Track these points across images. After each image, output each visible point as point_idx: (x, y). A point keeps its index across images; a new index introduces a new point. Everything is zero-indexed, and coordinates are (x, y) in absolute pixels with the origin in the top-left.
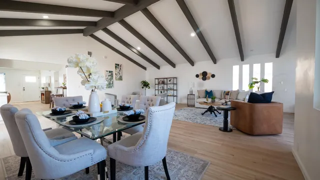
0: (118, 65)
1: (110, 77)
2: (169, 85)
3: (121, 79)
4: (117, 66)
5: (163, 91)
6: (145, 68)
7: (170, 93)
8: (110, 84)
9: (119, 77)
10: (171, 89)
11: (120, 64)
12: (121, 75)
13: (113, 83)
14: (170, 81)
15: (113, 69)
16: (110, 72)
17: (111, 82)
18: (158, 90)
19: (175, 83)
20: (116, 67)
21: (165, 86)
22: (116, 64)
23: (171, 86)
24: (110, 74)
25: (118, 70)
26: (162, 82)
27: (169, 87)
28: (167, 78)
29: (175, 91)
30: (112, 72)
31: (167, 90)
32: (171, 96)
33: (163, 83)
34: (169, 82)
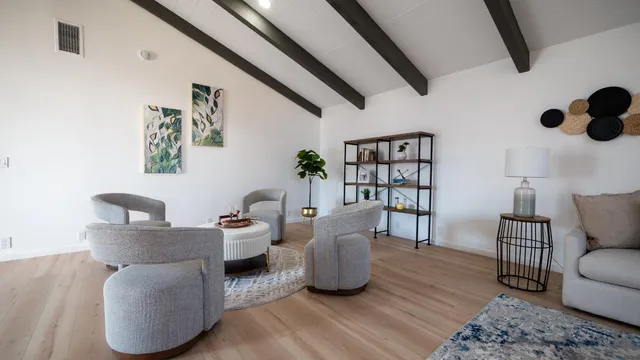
0: (207, 89)
1: (165, 132)
2: (396, 167)
3: (216, 139)
4: (200, 92)
5: (372, 190)
6: (316, 111)
7: (405, 197)
8: (165, 156)
9: (207, 133)
10: (405, 183)
11: (214, 85)
12: (217, 126)
13: (178, 156)
14: (402, 148)
15: (183, 103)
16: (166, 112)
17: (173, 152)
18: (357, 185)
19: (425, 155)
20: (195, 96)
21: (383, 171)
22: (195, 86)
23: (408, 171)
24: (168, 120)
25: (204, 108)
26: (371, 153)
27: (396, 175)
28: (389, 139)
29: (424, 194)
30: (178, 112)
31: (389, 187)
32: (404, 211)
33: (375, 158)
34: (398, 155)
